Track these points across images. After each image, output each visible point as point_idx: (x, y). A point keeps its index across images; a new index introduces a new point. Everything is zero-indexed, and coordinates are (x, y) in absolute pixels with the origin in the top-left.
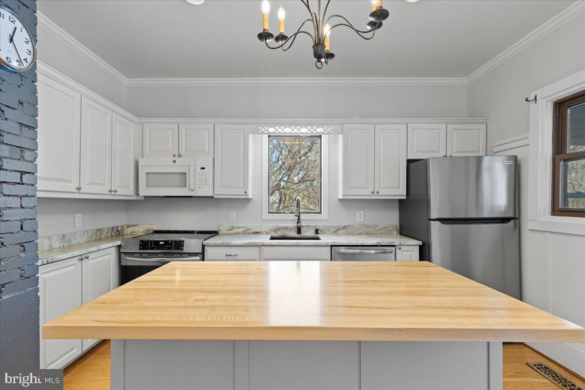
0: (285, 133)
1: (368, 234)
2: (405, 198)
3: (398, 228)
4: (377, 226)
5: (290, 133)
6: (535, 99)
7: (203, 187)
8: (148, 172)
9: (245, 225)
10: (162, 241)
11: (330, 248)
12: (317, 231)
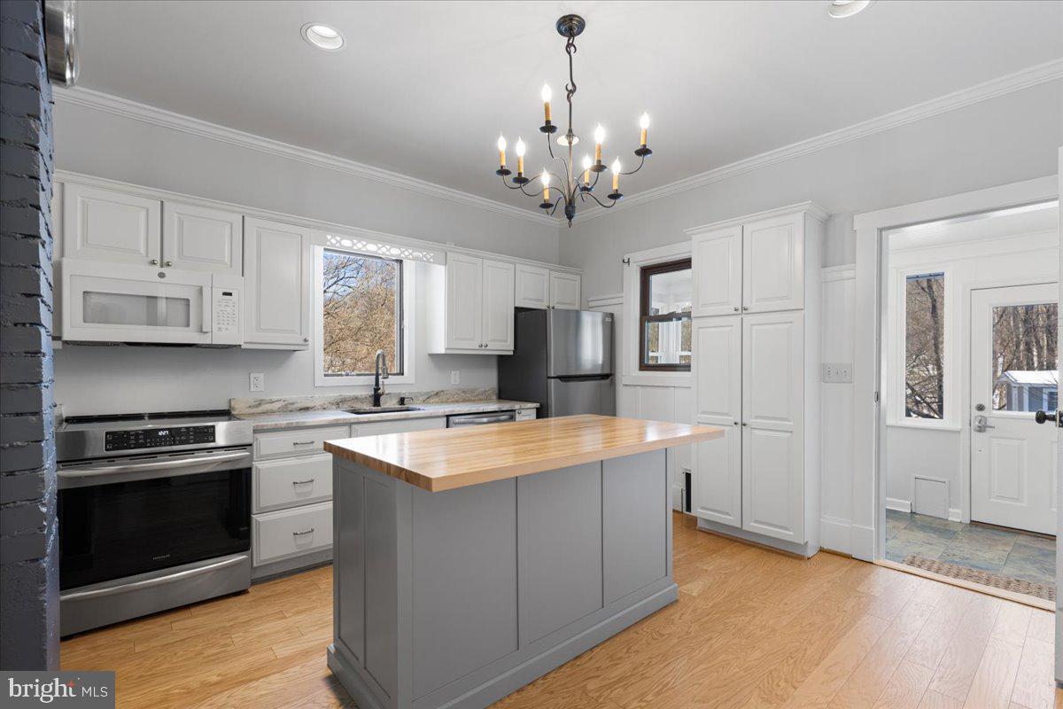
0: (367, 251)
1: (464, 401)
2: (512, 353)
3: (497, 392)
4: (475, 390)
5: (376, 252)
6: (629, 262)
7: (227, 329)
8: (89, 290)
9: (283, 397)
10: (163, 430)
11: (445, 419)
12: (402, 401)
